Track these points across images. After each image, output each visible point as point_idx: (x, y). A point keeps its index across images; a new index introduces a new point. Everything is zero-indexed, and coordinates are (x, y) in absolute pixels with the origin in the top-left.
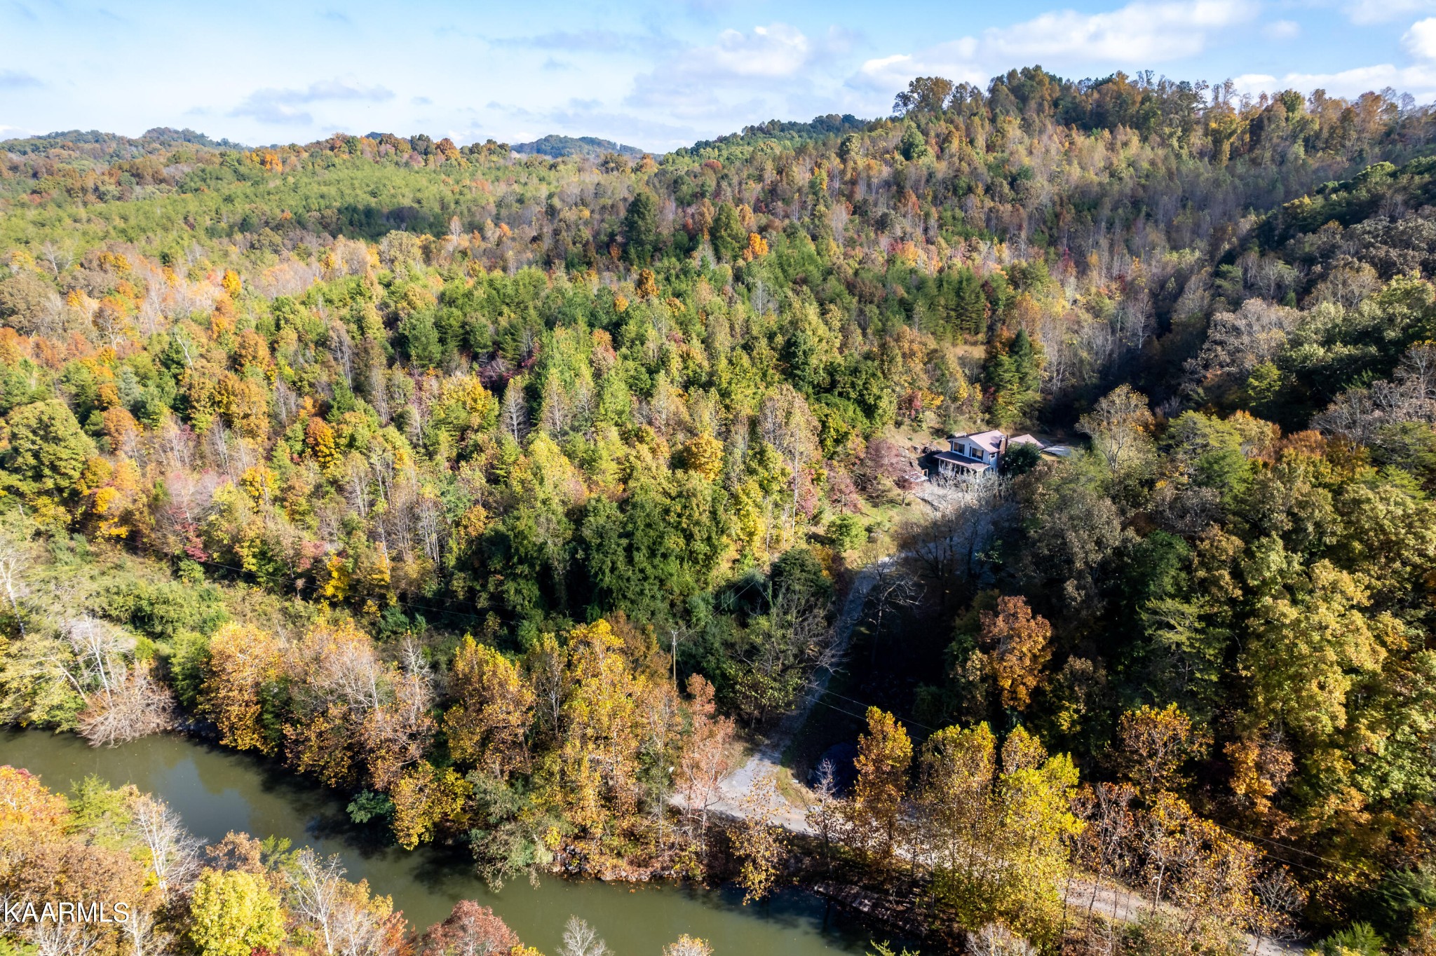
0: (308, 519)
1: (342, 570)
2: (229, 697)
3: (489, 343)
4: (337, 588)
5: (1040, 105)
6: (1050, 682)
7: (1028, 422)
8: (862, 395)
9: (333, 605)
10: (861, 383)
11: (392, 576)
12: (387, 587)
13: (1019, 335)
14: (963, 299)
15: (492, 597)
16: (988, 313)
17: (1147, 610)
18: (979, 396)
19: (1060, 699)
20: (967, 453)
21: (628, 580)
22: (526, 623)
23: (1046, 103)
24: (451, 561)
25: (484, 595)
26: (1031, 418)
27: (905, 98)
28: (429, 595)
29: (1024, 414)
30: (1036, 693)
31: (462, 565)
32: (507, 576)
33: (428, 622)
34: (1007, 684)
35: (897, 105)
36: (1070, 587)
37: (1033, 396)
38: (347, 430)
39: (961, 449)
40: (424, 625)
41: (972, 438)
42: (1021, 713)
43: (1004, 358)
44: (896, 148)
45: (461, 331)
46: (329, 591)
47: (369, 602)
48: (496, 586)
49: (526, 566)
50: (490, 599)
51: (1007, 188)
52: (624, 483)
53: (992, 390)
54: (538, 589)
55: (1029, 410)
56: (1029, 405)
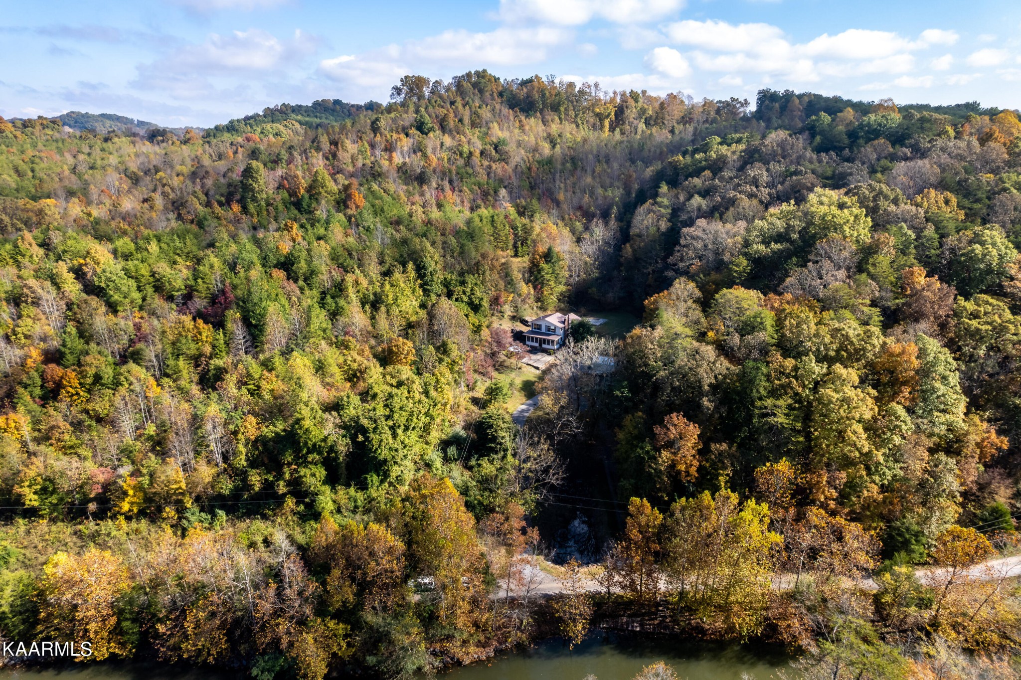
0: (80, 451)
1: (139, 488)
2: (87, 617)
3: (183, 287)
4: (132, 503)
5: (492, 95)
6: (707, 461)
7: (562, 305)
8: (470, 299)
9: (129, 518)
10: (469, 290)
11: (187, 484)
12: (183, 494)
13: (550, 250)
14: (496, 228)
15: (289, 483)
16: (511, 237)
17: (757, 408)
18: (532, 291)
19: (716, 470)
20: (543, 330)
21: (396, 450)
22: (321, 497)
23: (495, 95)
24: (241, 461)
25: (282, 483)
26: (564, 302)
27: (398, 90)
28: (227, 492)
29: (559, 300)
30: (700, 469)
31: (253, 463)
32: (299, 465)
33: (227, 515)
34: (682, 467)
35: (393, 94)
36: (705, 402)
37: (562, 288)
38: (91, 371)
39: (539, 327)
40: (225, 518)
41: (547, 319)
42: (693, 483)
43: (543, 265)
44: (411, 126)
45: (152, 279)
46: (126, 507)
47: (167, 509)
48: (291, 474)
49: (315, 454)
50: (287, 486)
51: (494, 152)
52: (349, 381)
53: (539, 286)
54: (326, 470)
55: (562, 298)
56: (561, 294)
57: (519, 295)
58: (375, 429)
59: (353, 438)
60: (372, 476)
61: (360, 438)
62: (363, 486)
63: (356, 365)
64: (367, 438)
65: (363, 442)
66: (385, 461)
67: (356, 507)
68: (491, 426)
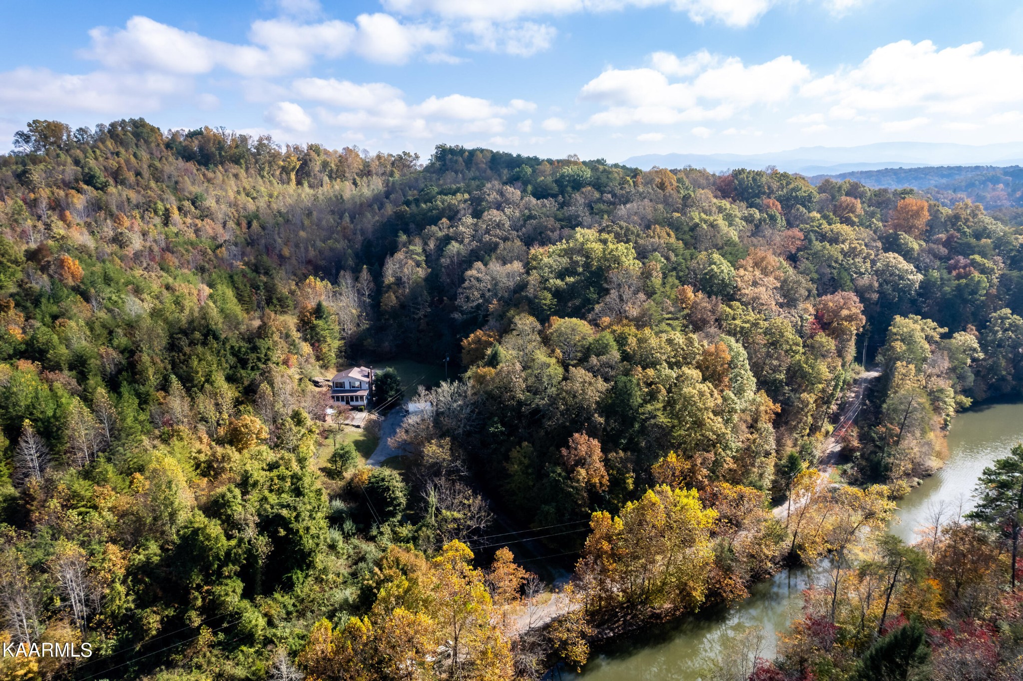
5: (159, 147)
7: (340, 361)
10: (263, 356)
13: (318, 305)
15: (202, 611)
18: (311, 350)
19: (623, 474)
20: (347, 387)
23: (162, 147)
25: (193, 614)
27: (25, 137)
37: (338, 343)
39: (342, 385)
43: (315, 321)
44: (77, 180)
48: (204, 599)
49: (231, 566)
50: (201, 614)
51: (193, 208)
52: (205, 476)
53: (317, 345)
54: (243, 581)
55: (340, 353)
56: (339, 348)
57: (301, 356)
58: (297, 518)
59: (273, 535)
60: (296, 573)
61: (282, 532)
62: (288, 587)
63: (203, 455)
64: (289, 530)
65: (286, 535)
66: (312, 551)
67: (289, 613)
68: (388, 489)
